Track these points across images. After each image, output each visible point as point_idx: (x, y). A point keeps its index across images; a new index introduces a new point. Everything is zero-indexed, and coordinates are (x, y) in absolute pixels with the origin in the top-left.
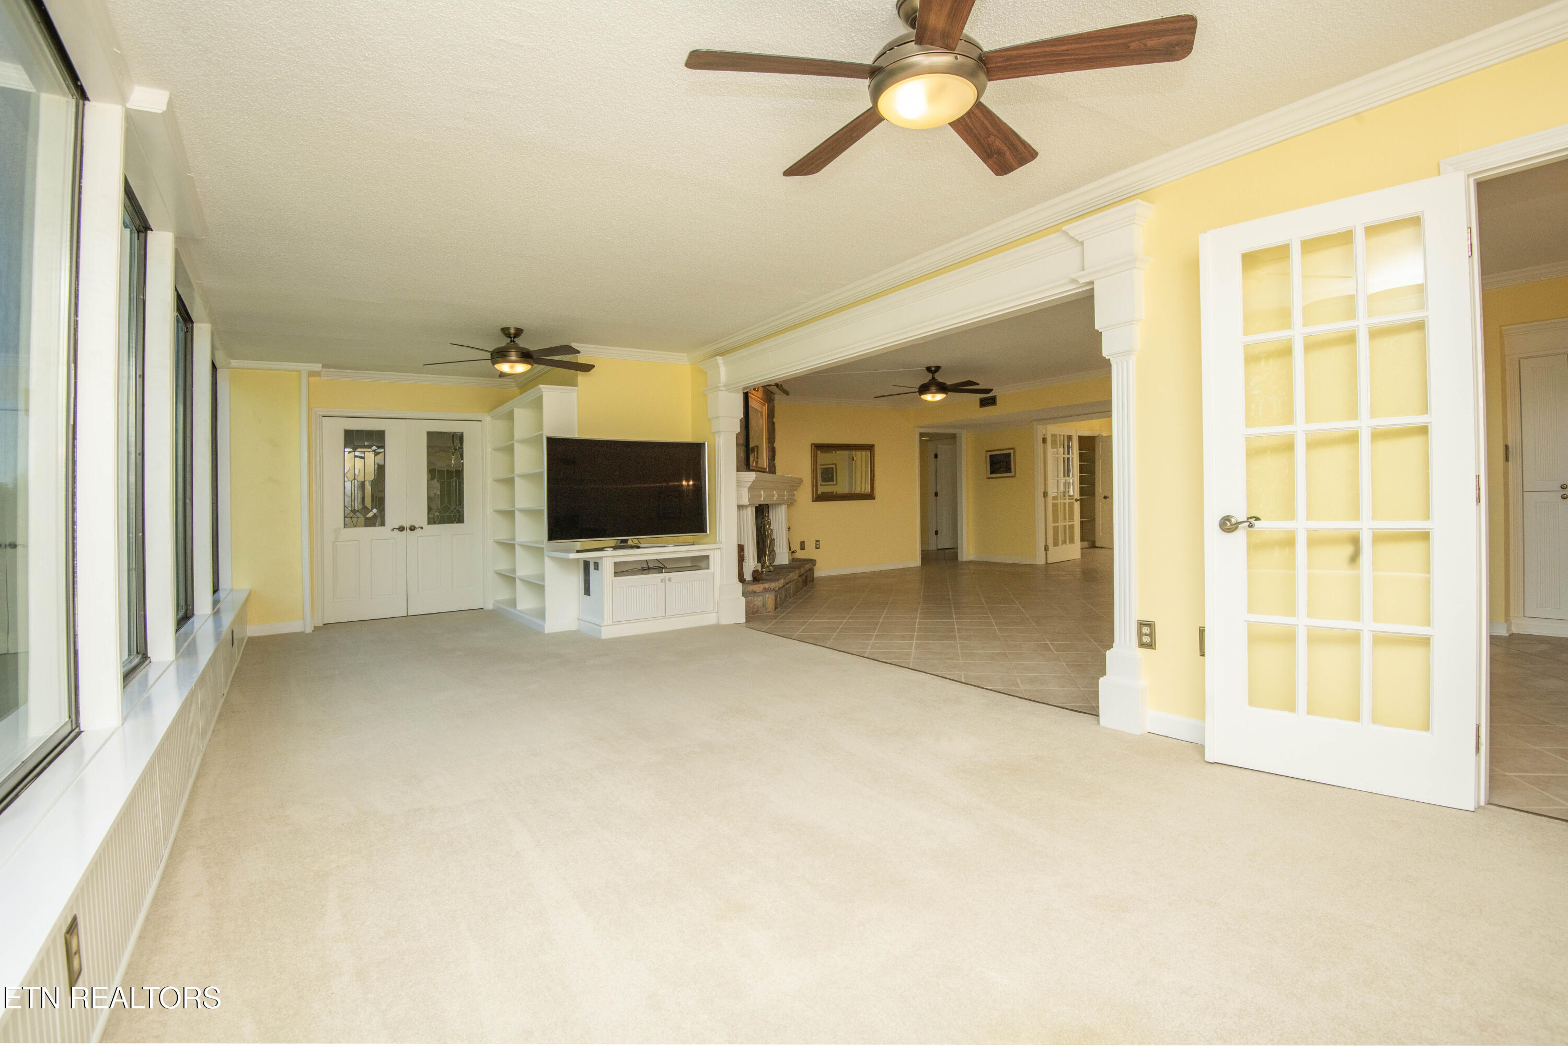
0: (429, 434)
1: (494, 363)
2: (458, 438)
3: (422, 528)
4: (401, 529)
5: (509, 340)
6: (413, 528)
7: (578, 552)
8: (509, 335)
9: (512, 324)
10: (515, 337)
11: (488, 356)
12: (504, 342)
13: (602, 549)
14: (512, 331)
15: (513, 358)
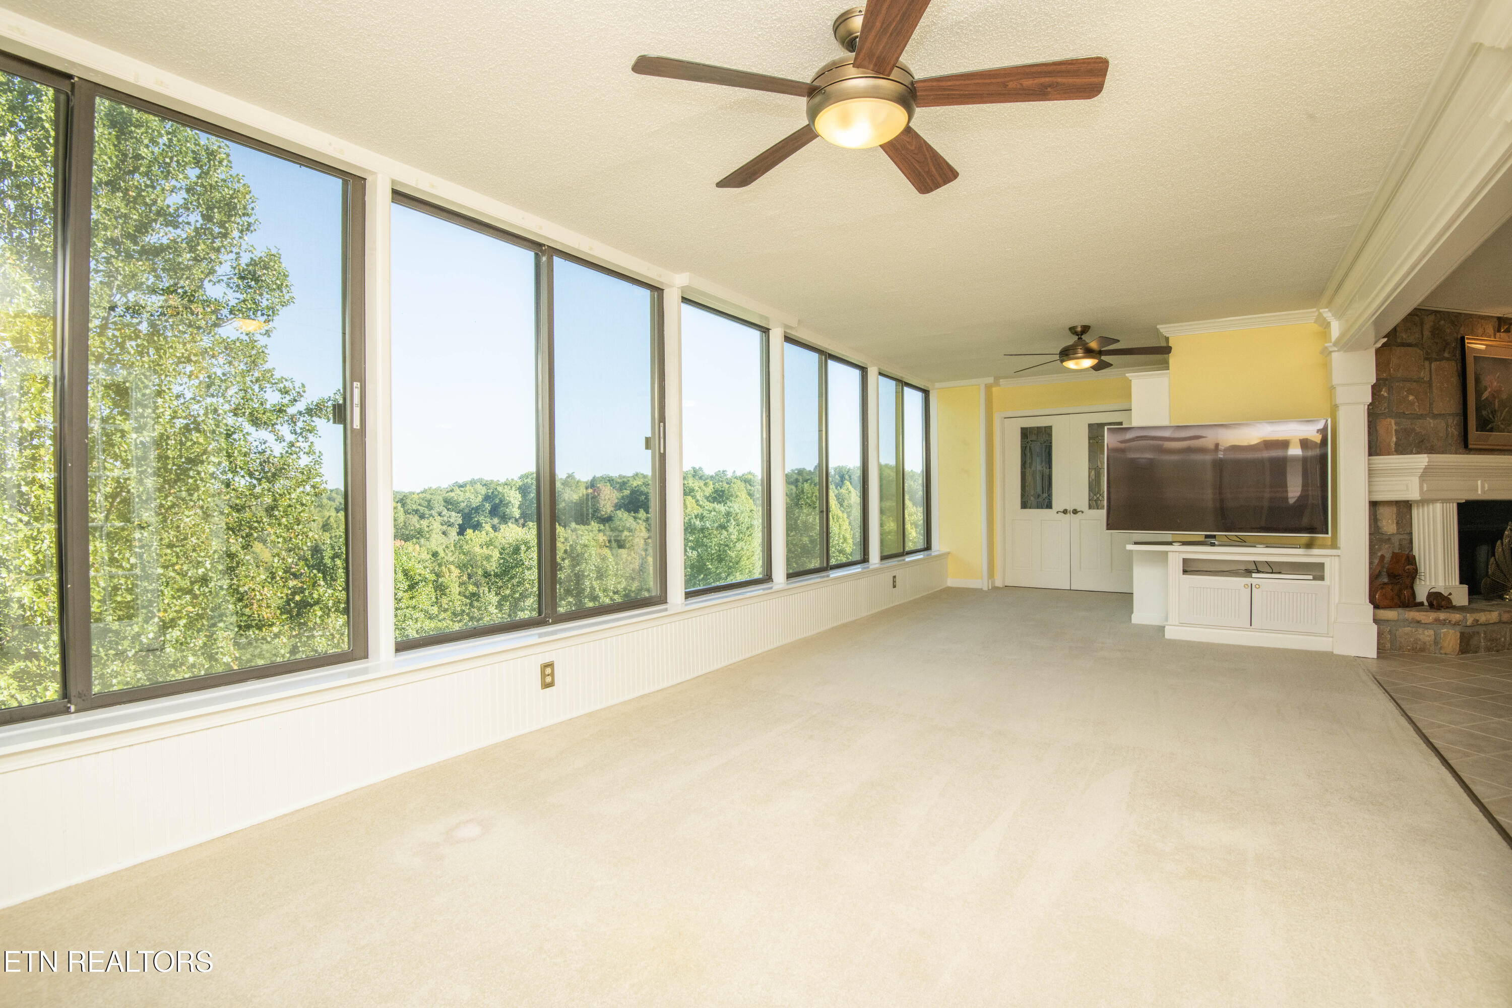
0: (1090, 426)
1: (1062, 361)
2: (1046, 432)
3: (1083, 512)
4: (1065, 512)
5: (1076, 338)
6: (1075, 512)
7: (1136, 543)
8: (1076, 333)
9: (1079, 323)
10: (1082, 335)
11: (1057, 357)
12: (1072, 340)
13: (1170, 543)
14: (1079, 329)
15: (1080, 355)
